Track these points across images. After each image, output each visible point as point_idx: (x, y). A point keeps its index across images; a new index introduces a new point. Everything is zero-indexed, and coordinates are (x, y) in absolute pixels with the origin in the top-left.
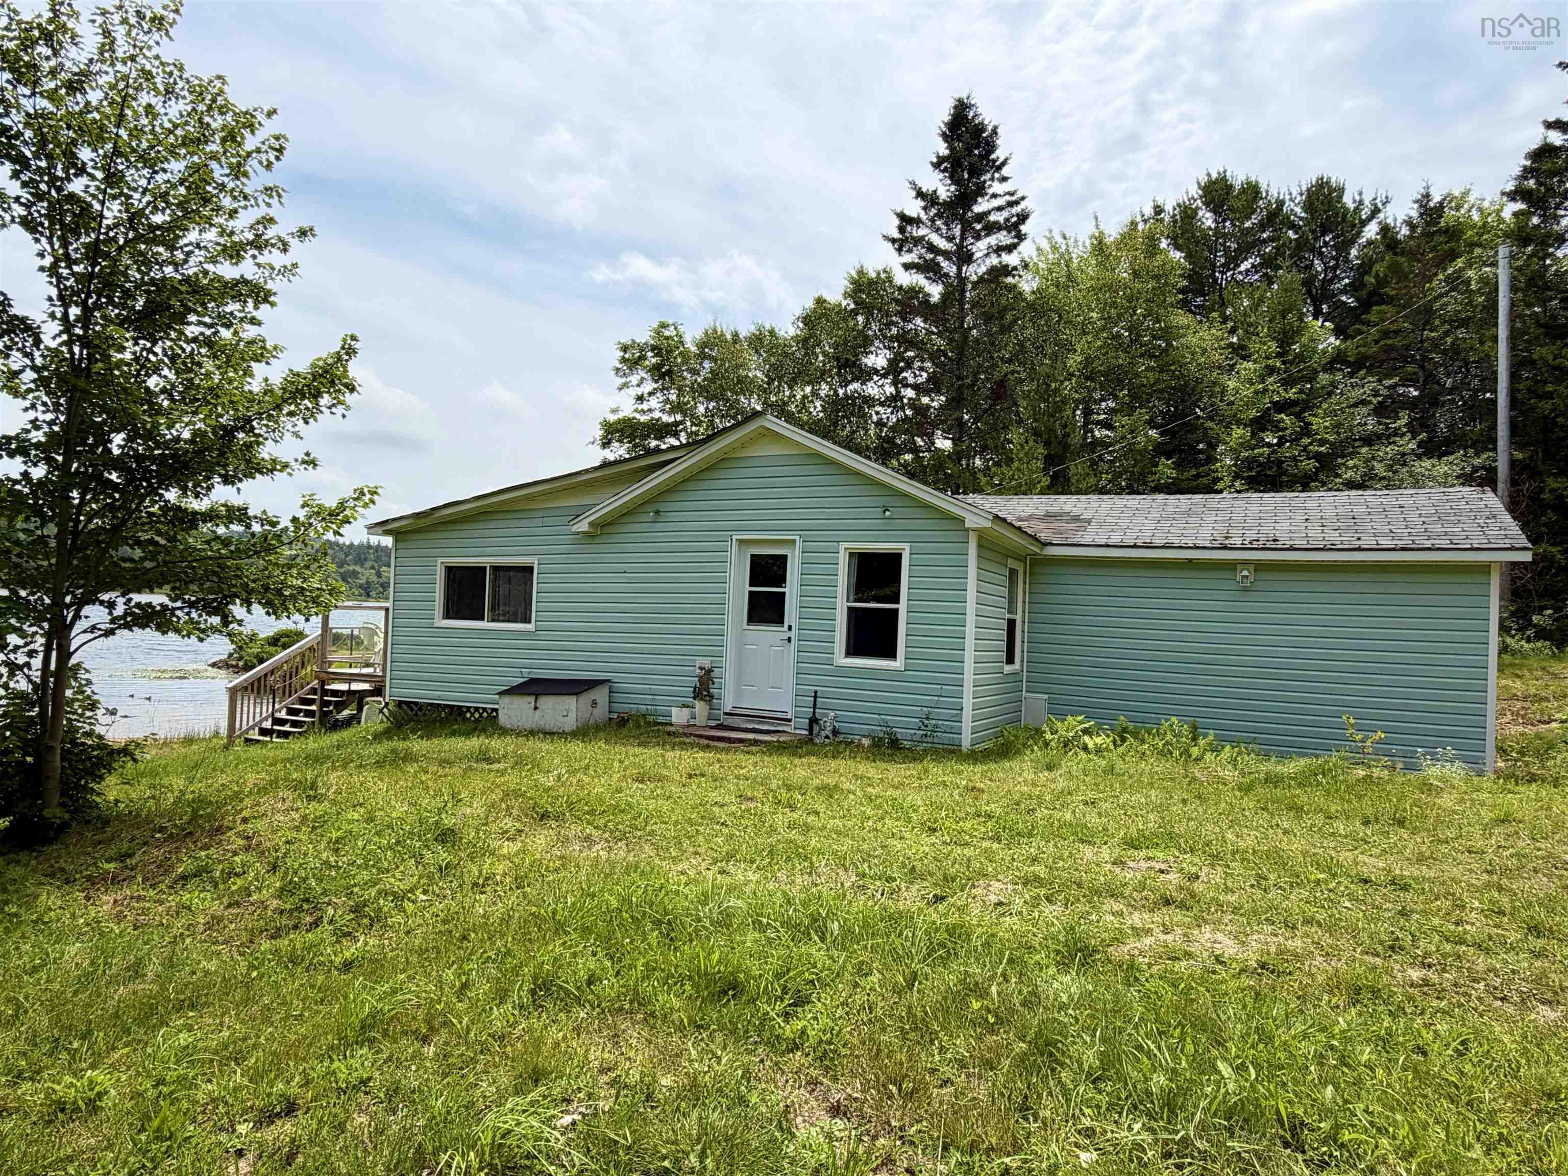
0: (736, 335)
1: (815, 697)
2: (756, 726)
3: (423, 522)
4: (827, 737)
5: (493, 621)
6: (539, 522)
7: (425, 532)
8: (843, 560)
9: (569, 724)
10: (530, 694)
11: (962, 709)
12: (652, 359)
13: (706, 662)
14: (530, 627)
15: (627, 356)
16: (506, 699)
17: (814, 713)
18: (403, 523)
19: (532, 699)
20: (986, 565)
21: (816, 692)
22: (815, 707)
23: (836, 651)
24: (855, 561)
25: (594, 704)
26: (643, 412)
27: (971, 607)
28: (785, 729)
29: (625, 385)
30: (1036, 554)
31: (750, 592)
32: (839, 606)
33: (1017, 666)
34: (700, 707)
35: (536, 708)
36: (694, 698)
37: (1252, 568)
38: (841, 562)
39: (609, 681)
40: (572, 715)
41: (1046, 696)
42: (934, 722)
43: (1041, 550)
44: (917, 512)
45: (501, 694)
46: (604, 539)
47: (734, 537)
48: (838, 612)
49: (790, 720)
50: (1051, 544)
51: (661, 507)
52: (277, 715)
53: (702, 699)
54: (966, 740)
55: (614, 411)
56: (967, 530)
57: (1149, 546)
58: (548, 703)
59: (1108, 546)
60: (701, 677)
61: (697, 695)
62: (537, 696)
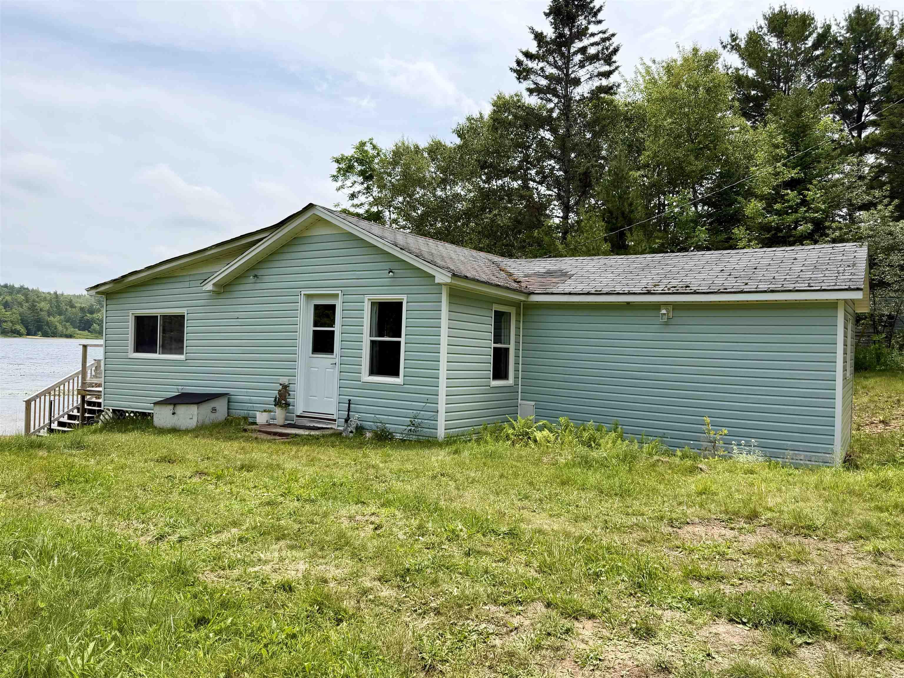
0: (417, 147)
1: (349, 404)
2: (316, 425)
3: (119, 286)
4: (351, 432)
5: (163, 353)
6: (187, 284)
7: (121, 293)
8: (367, 307)
9: (192, 423)
10: (170, 404)
11: (437, 412)
12: (358, 168)
13: (285, 380)
14: (182, 357)
15: (341, 166)
16: (157, 408)
17: (348, 415)
18: (107, 287)
19: (171, 407)
20: (455, 308)
21: (350, 400)
22: (349, 410)
23: (363, 371)
24: (376, 308)
25: (214, 410)
26: (357, 206)
27: (444, 340)
28: (333, 426)
29: (342, 187)
30: (524, 301)
31: (314, 331)
32: (364, 340)
33: (511, 381)
34: (279, 414)
35: (174, 414)
36: (275, 405)
37: (670, 308)
38: (366, 308)
39: (227, 394)
40: (195, 419)
41: (533, 403)
42: (420, 421)
43: (527, 298)
44: (408, 273)
45: (155, 404)
46: (227, 295)
47: (303, 293)
48: (364, 344)
49: (335, 420)
50: (533, 293)
51: (260, 272)
52: (62, 420)
53: (281, 406)
54: (441, 433)
55: (337, 205)
56: (439, 284)
57: (598, 293)
58: (182, 410)
59: (570, 294)
60: (280, 391)
61: (277, 403)
62: (175, 405)
